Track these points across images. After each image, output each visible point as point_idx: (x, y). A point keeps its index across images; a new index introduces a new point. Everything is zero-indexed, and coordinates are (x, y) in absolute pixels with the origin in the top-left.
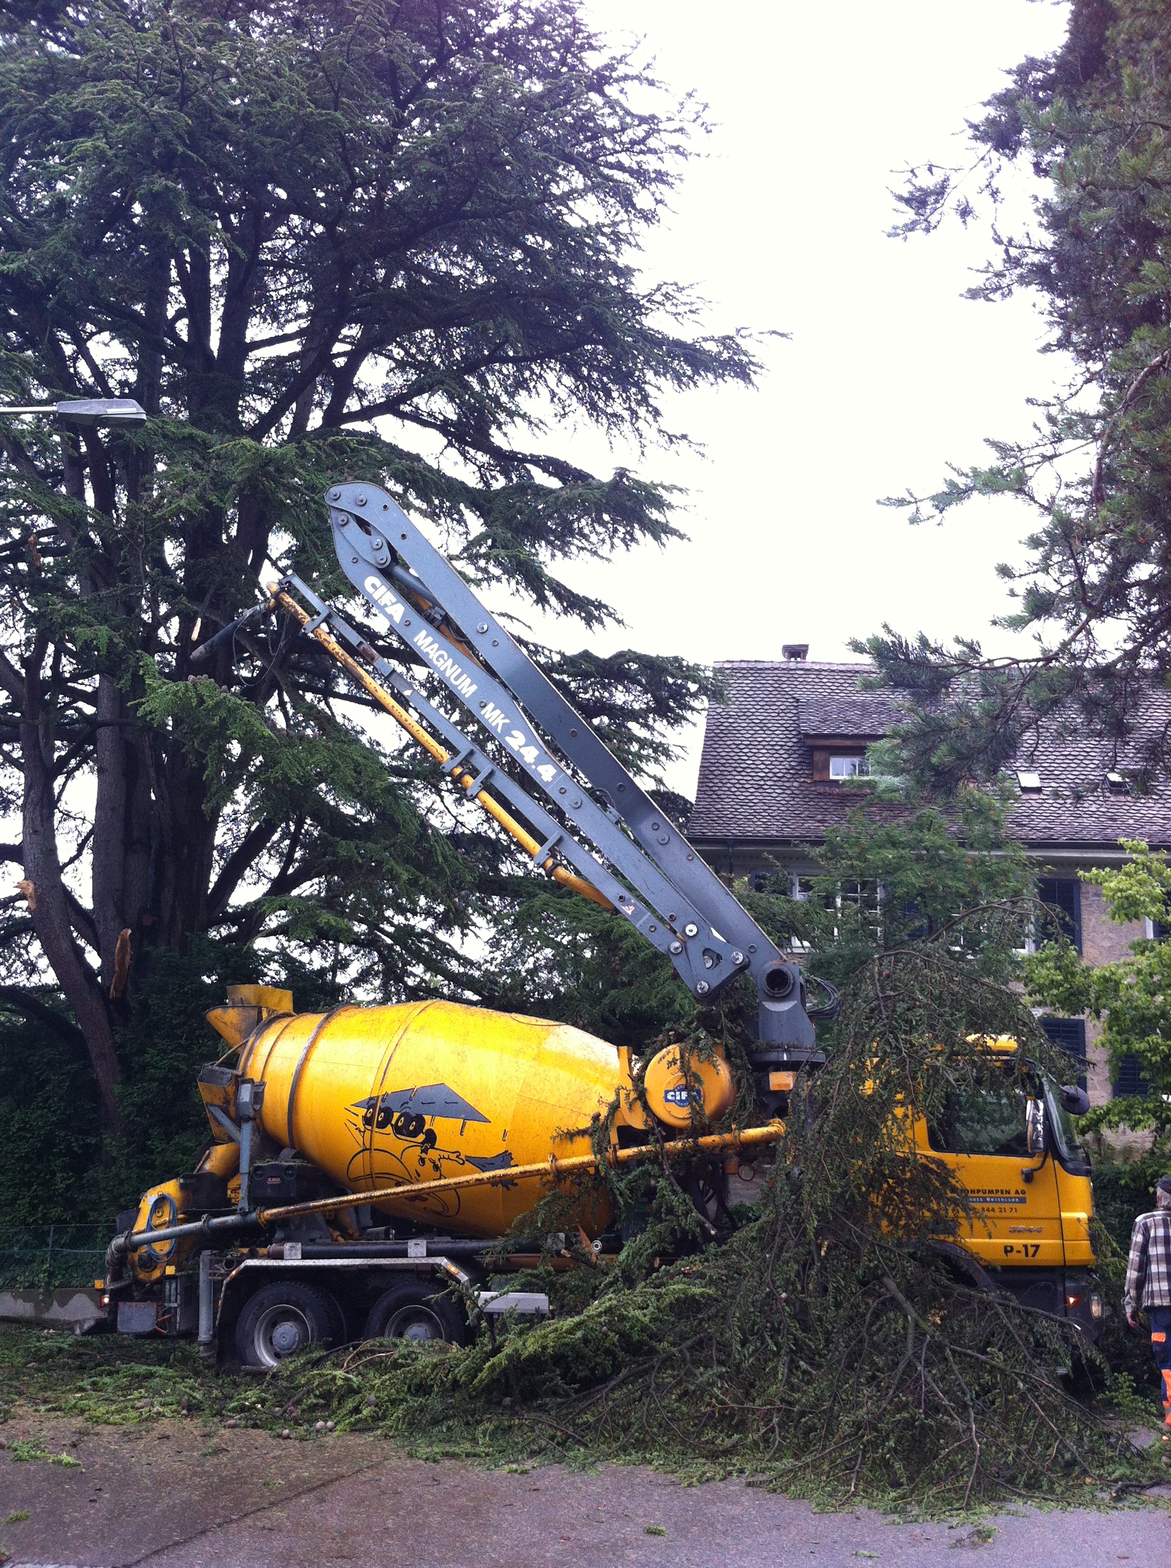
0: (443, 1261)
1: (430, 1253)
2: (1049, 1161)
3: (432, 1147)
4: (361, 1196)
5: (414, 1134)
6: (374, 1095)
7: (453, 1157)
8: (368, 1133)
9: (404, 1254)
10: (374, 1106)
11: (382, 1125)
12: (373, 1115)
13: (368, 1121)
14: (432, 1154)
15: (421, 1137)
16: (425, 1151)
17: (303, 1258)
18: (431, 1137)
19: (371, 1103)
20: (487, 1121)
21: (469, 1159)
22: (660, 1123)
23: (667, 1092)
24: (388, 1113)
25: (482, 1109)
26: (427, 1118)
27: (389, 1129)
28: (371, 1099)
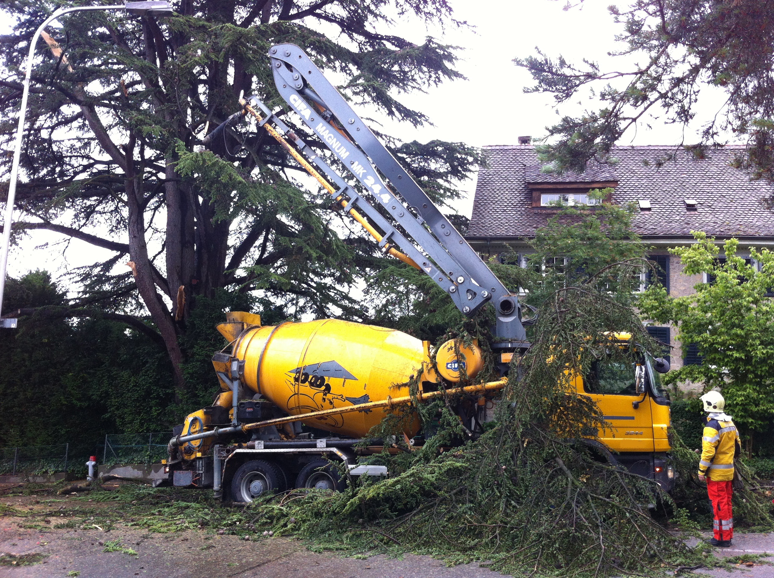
0: (334, 450)
1: (328, 446)
2: (647, 397)
3: (329, 393)
4: (293, 417)
5: (320, 386)
6: (299, 366)
7: (339, 397)
8: (297, 386)
9: (315, 446)
10: (299, 372)
11: (304, 382)
12: (299, 376)
13: (296, 380)
14: (329, 396)
15: (323, 388)
16: (325, 395)
17: (265, 448)
18: (328, 388)
19: (298, 371)
20: (356, 379)
21: (347, 399)
22: (444, 380)
23: (447, 364)
24: (306, 375)
25: (354, 373)
26: (326, 378)
27: (307, 384)
28: (298, 368)
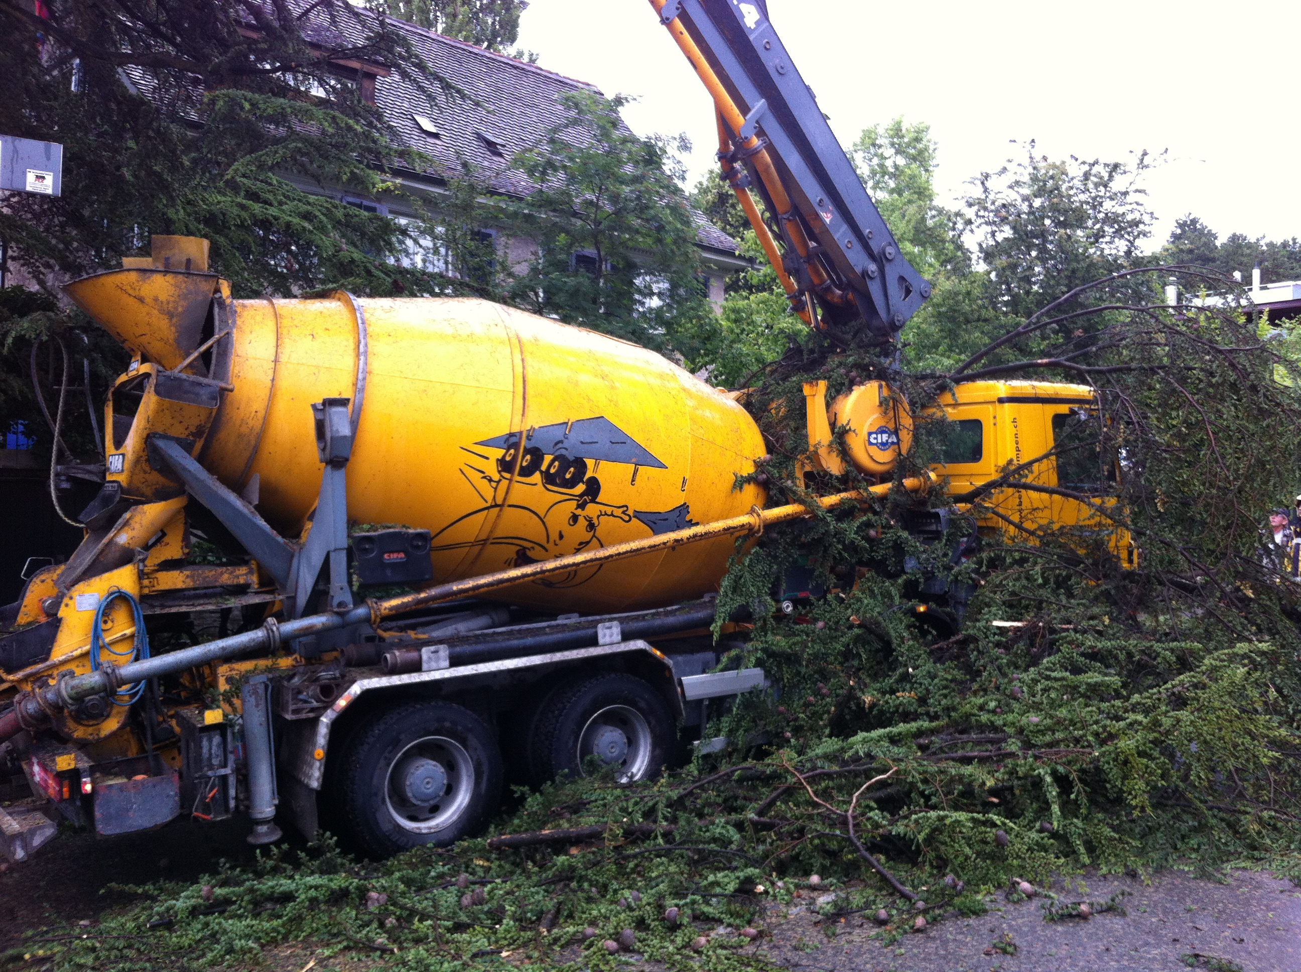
0: (640, 644)
1: (626, 636)
3: (593, 501)
5: (571, 484)
6: (516, 429)
7: (618, 512)
8: (504, 484)
9: (593, 641)
10: (516, 446)
11: (526, 472)
12: (515, 458)
13: (505, 466)
16: (582, 506)
18: (594, 487)
19: (510, 441)
20: (662, 466)
21: (638, 515)
23: (870, 434)
24: (536, 454)
25: (656, 451)
26: (590, 463)
27: (537, 477)
28: (511, 435)
